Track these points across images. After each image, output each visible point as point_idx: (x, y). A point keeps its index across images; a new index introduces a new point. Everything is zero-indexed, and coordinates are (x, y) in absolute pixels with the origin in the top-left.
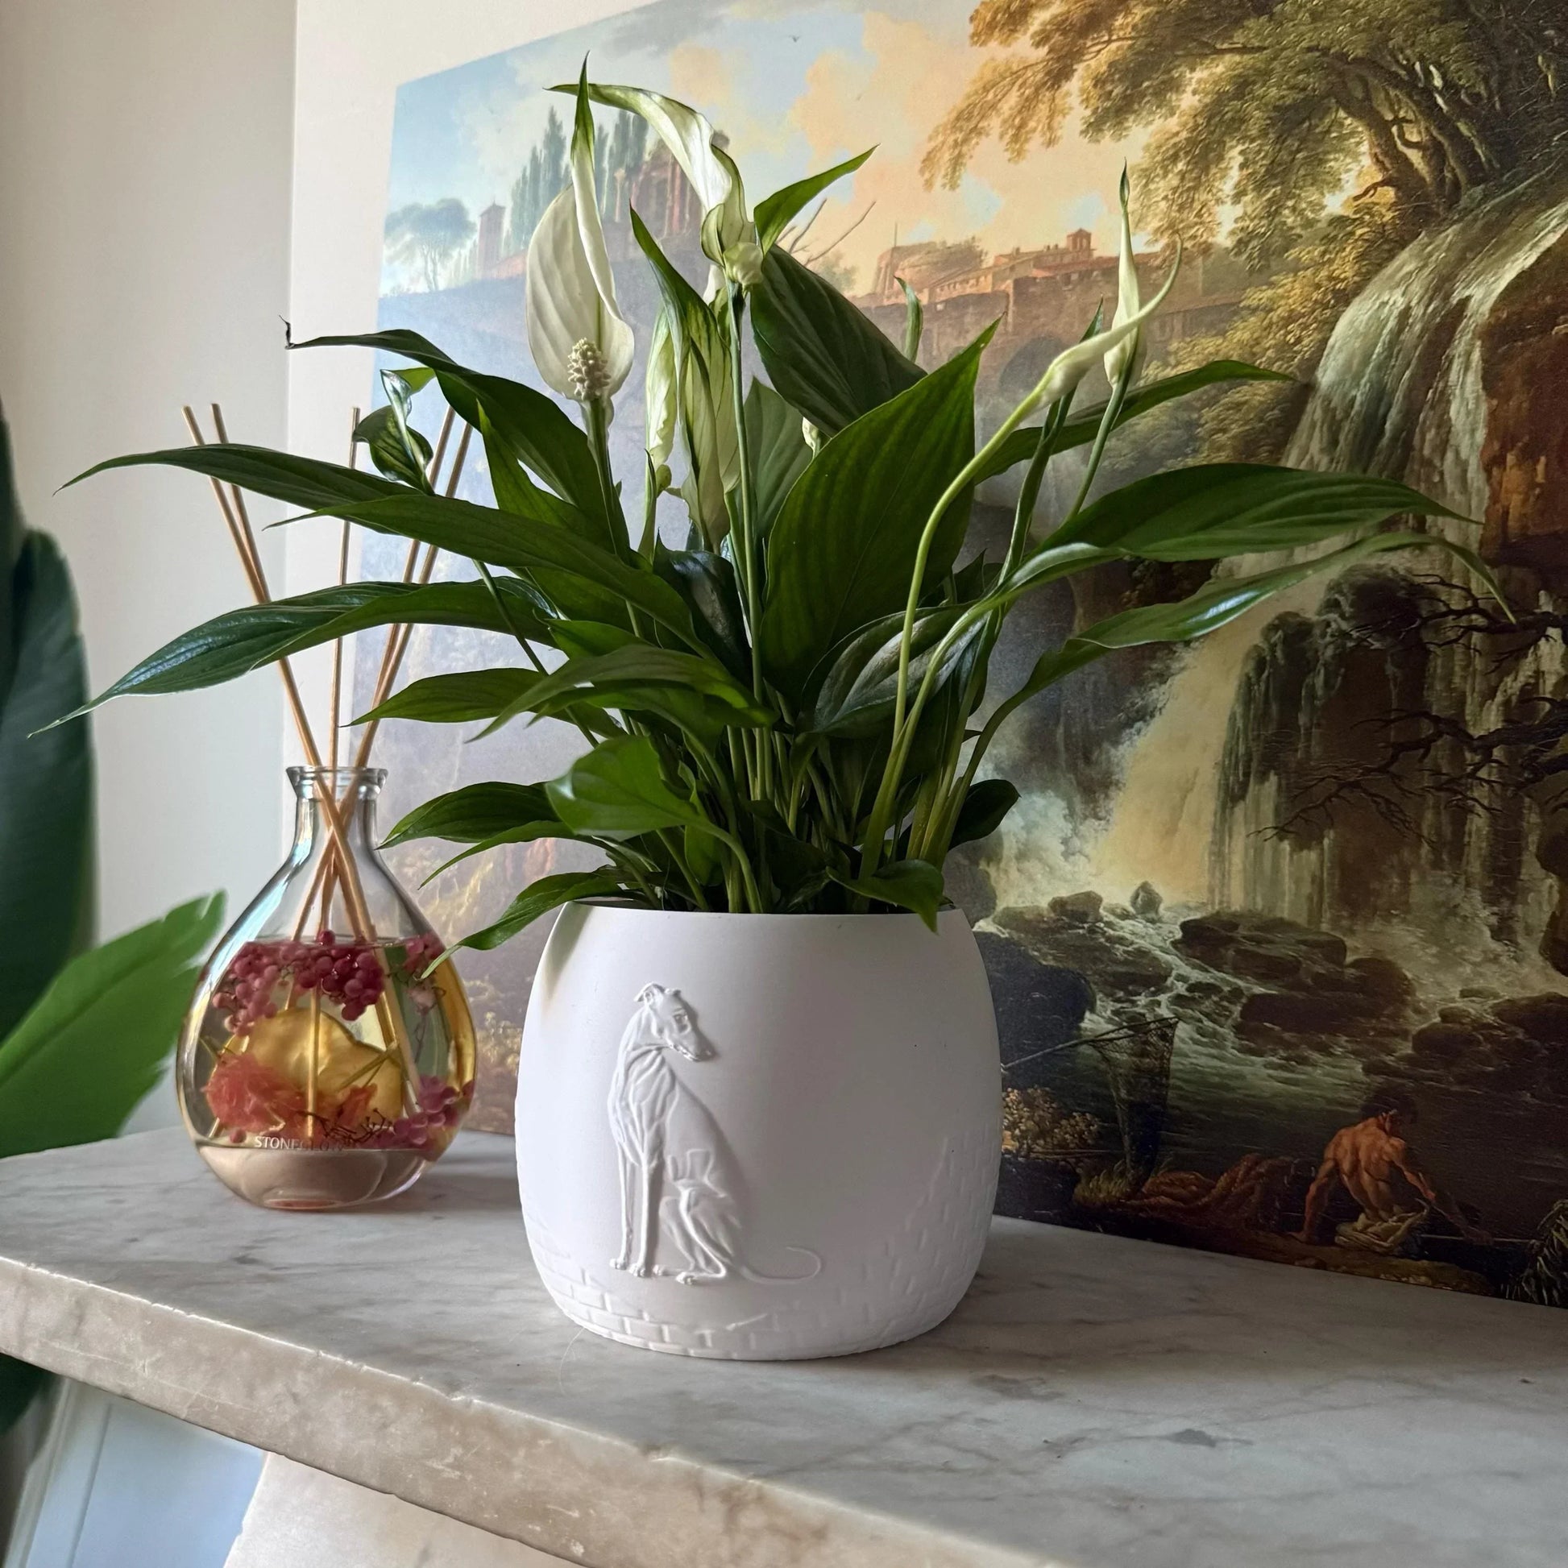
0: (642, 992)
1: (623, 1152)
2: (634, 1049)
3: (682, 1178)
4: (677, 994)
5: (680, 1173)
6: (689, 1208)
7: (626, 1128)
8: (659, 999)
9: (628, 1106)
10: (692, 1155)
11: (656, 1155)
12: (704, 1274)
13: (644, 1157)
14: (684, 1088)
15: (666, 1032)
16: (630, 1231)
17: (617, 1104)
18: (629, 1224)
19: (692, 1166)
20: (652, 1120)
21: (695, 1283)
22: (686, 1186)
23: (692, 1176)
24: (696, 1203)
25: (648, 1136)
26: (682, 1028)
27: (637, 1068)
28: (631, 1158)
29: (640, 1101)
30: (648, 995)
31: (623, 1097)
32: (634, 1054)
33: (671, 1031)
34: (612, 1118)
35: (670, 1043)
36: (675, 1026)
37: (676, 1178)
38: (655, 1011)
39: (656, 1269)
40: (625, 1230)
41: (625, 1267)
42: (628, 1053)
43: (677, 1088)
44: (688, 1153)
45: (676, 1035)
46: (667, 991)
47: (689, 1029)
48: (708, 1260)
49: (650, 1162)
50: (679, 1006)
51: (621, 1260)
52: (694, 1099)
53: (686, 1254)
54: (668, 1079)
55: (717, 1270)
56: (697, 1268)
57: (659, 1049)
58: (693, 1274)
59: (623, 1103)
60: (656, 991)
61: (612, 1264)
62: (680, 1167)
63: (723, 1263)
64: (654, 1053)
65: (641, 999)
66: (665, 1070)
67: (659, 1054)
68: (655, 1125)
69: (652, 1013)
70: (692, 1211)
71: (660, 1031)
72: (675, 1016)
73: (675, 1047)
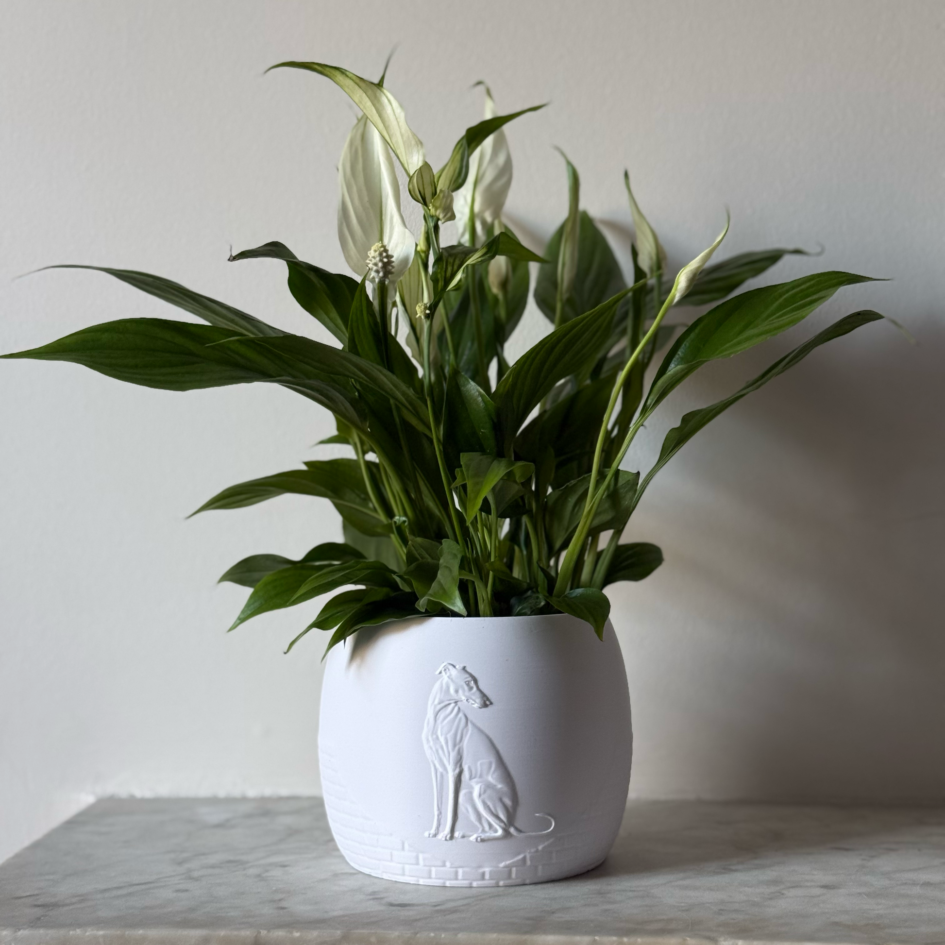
0: (441, 668)
1: (435, 766)
2: (439, 703)
3: (475, 778)
4: (464, 668)
5: (473, 775)
6: (480, 795)
7: (437, 751)
8: (454, 672)
9: (437, 738)
10: (481, 764)
11: (458, 765)
12: (488, 834)
13: (450, 768)
14: (474, 725)
15: (460, 692)
16: (440, 813)
17: (430, 739)
18: (439, 809)
19: (481, 770)
20: (455, 745)
21: (483, 840)
22: (477, 783)
23: (481, 776)
24: (485, 792)
25: (453, 755)
26: (471, 689)
27: (442, 715)
28: (440, 769)
29: (447, 734)
30: (445, 670)
31: (434, 732)
32: (439, 707)
33: (464, 691)
34: (426, 747)
35: (463, 698)
36: (466, 688)
37: (471, 778)
38: (452, 680)
39: (456, 834)
40: (436, 813)
41: (435, 835)
42: (435, 706)
43: (470, 725)
44: (479, 763)
45: (467, 693)
46: (457, 667)
47: (475, 689)
48: (490, 826)
49: (454, 770)
50: (467, 676)
51: (433, 831)
52: (480, 731)
53: (477, 824)
54: (463, 720)
55: (496, 831)
56: (483, 831)
57: (456, 702)
58: (481, 835)
59: (434, 736)
60: (451, 667)
61: (426, 834)
62: (474, 772)
63: (500, 826)
64: (453, 705)
65: (440, 673)
66: (461, 715)
67: (456, 705)
68: (457, 748)
69: (450, 681)
70: (483, 797)
71: (457, 691)
72: (466, 682)
73: (467, 700)
